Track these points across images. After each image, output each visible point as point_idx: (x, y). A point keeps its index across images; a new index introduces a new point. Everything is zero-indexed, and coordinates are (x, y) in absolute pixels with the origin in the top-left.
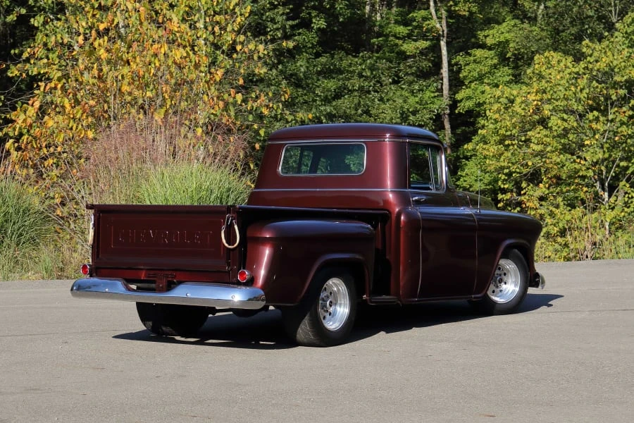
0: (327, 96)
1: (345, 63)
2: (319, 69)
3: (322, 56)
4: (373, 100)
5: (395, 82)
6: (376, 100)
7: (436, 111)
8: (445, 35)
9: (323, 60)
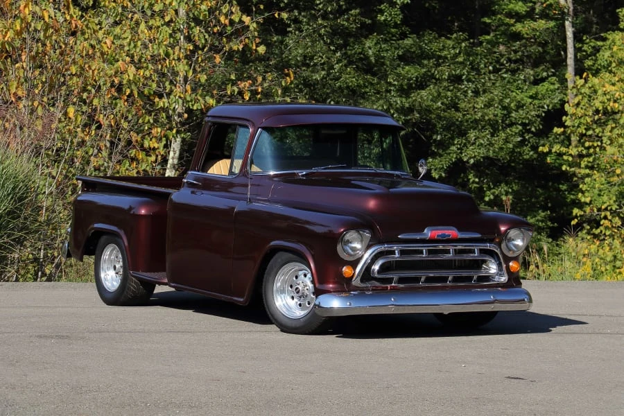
0: (402, 85)
1: (435, 46)
2: (400, 53)
3: (407, 37)
4: (466, 92)
5: (496, 71)
6: (469, 92)
7: (546, 107)
8: (571, 13)
9: (408, 42)
